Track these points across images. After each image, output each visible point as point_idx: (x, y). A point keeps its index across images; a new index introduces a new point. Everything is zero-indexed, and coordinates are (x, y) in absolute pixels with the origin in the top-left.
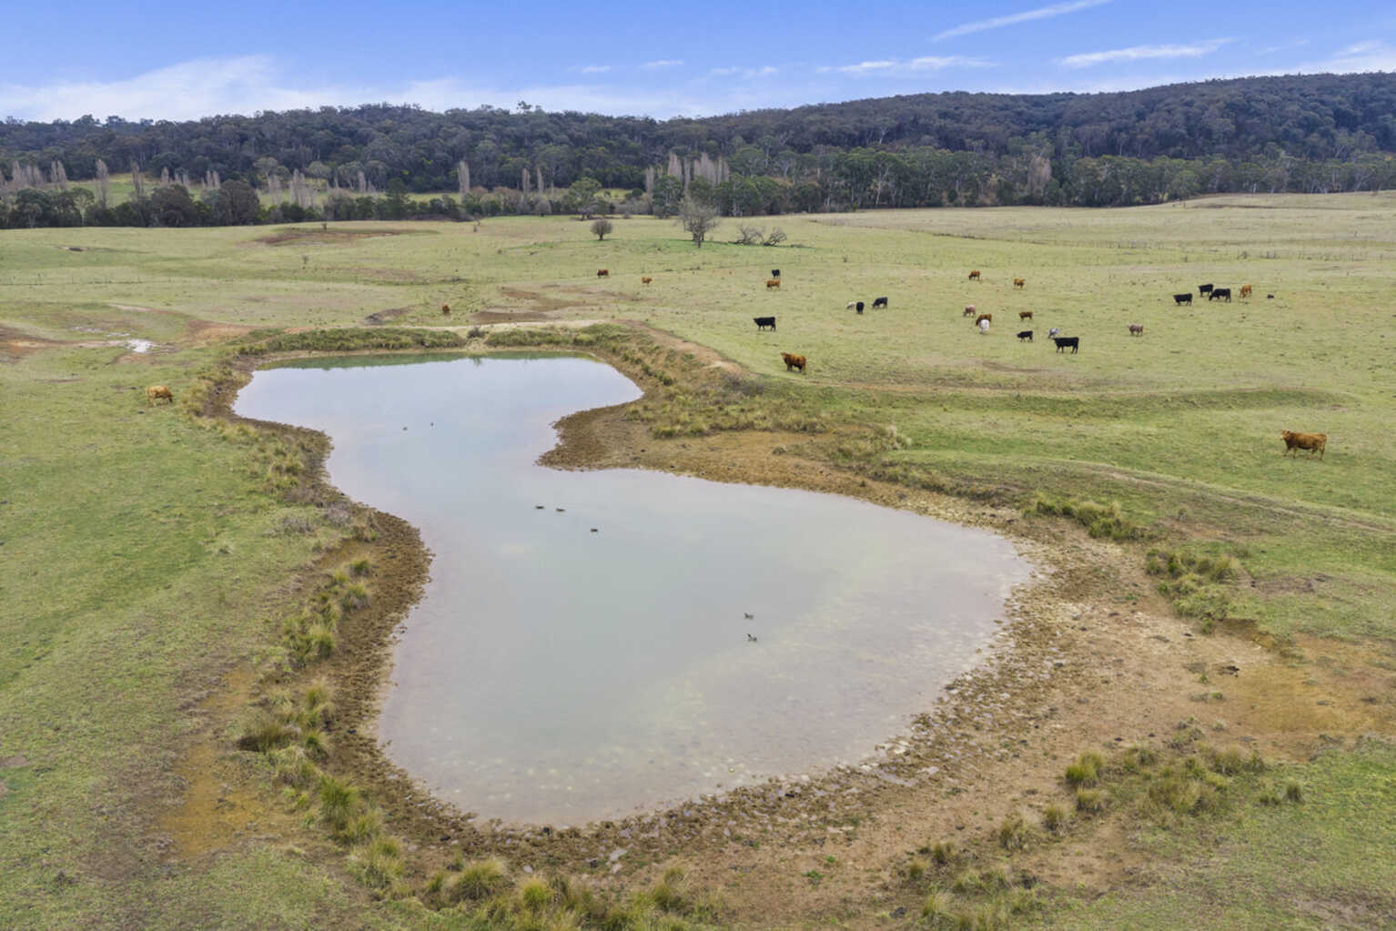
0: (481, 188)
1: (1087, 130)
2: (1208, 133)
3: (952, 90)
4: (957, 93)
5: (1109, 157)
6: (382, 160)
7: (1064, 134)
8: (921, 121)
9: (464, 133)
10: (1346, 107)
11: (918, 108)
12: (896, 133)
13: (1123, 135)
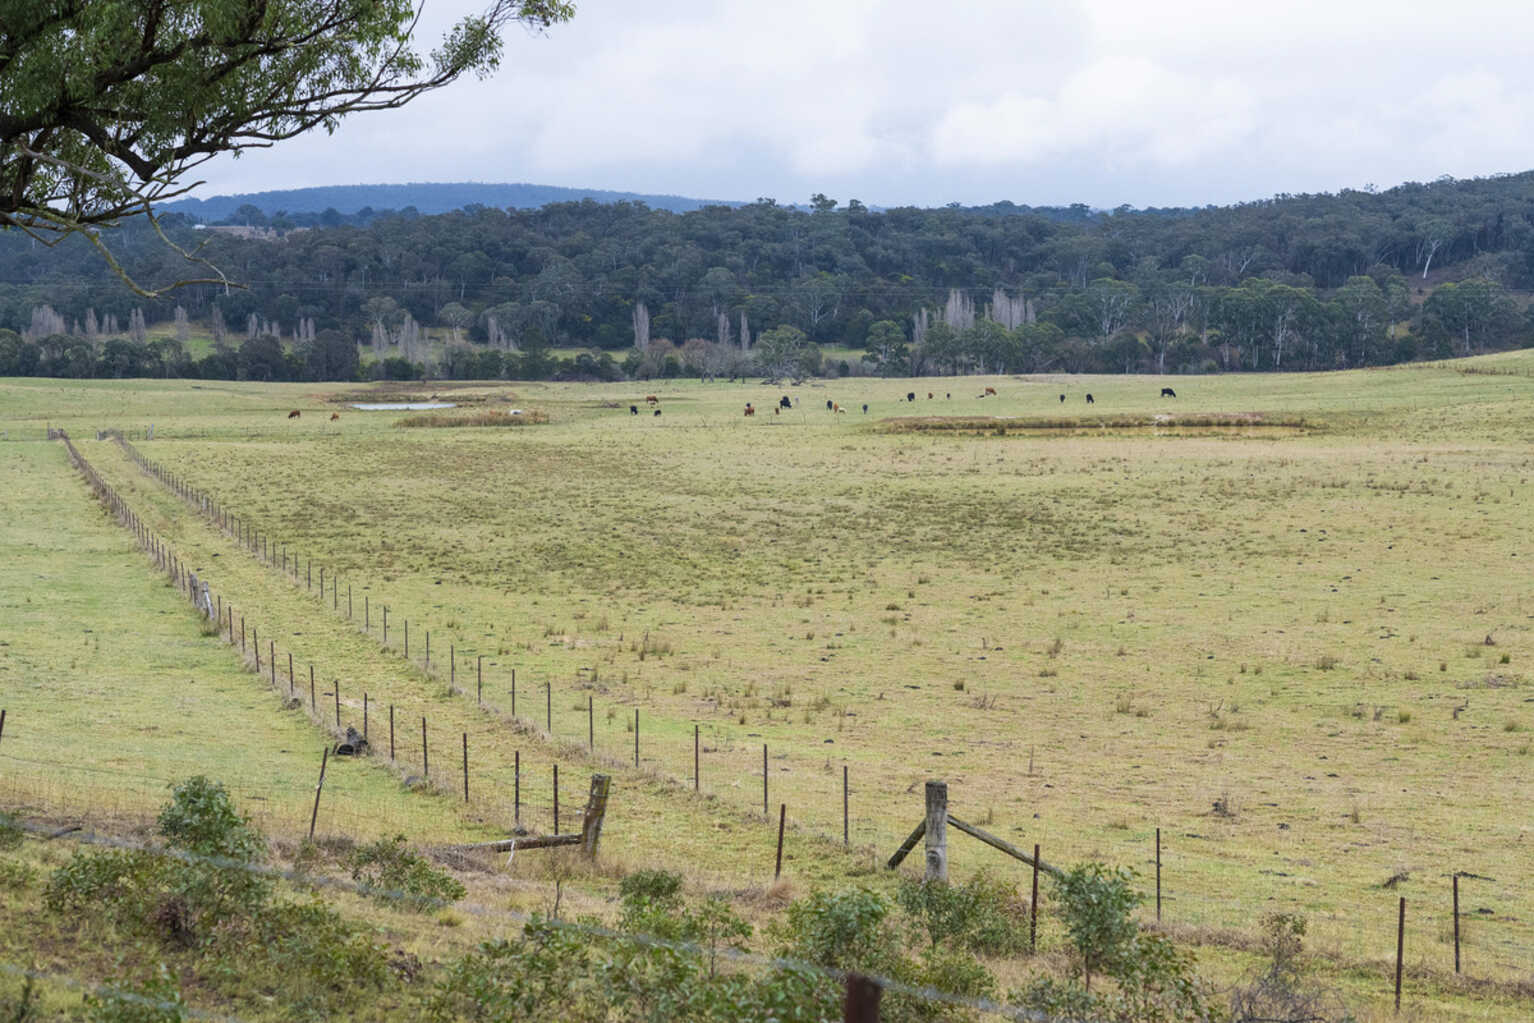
0: (665, 341)
6: (551, 299)
9: (693, 252)
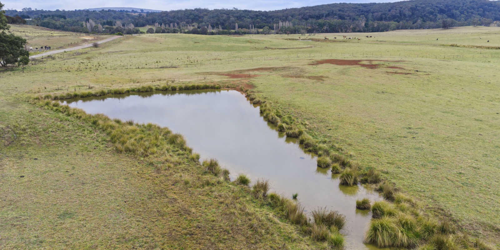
0: (240, 29)
1: (376, 14)
2: (405, 15)
3: (342, 2)
4: (343, 3)
5: (377, 21)
7: (370, 15)
8: (334, 12)
10: (443, 8)
11: (334, 9)
12: (328, 15)
13: (384, 16)
